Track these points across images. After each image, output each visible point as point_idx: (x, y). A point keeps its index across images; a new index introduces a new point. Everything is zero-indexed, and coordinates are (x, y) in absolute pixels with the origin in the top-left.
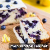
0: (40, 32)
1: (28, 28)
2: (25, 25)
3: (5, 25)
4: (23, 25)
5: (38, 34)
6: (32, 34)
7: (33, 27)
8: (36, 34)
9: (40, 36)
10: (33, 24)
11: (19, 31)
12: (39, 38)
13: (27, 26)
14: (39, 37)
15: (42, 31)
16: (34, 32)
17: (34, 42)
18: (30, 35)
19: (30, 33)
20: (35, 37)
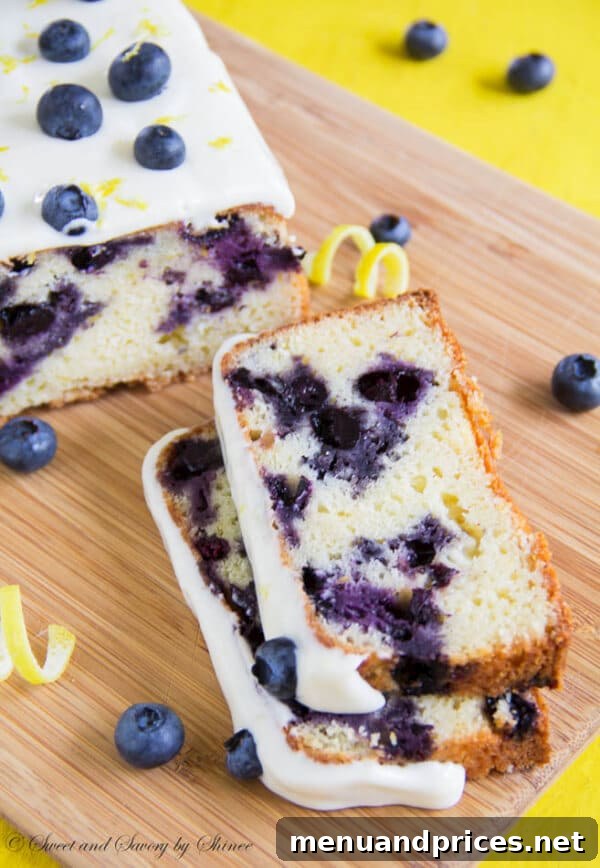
0: (446, 537)
1: (305, 484)
2: (268, 444)
3: (45, 407)
4: (255, 437)
5: (422, 580)
6: (348, 578)
7: (368, 470)
8: (393, 579)
9: (443, 600)
10: (373, 416)
11: (203, 510)
12: (426, 632)
13: (296, 452)
14: (434, 617)
15: (471, 519)
16: (368, 550)
17: (375, 687)
18: (327, 594)
19: (332, 557)
20: (379, 627)
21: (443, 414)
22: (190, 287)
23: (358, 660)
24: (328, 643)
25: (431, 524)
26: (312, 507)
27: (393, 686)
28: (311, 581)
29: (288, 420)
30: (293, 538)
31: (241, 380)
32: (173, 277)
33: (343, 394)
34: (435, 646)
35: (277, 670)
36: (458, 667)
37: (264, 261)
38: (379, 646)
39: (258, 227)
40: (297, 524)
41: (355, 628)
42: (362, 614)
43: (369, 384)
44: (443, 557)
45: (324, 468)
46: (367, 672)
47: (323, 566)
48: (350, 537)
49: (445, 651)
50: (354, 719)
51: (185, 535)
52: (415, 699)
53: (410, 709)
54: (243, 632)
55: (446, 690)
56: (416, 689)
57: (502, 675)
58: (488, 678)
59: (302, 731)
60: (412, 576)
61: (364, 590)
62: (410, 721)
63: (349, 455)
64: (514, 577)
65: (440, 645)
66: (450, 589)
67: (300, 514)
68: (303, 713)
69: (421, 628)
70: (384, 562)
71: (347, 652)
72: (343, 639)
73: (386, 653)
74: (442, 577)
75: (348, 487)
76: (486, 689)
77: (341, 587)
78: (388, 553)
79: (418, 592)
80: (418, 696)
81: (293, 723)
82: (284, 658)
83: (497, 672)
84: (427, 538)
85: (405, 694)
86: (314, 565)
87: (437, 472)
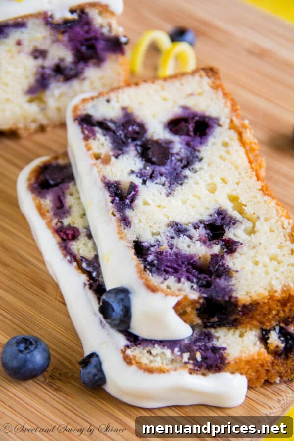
0: (233, 222)
2: (106, 161)
4: (97, 157)
5: (216, 249)
6: (165, 247)
7: (176, 179)
8: (197, 248)
9: (231, 262)
10: (178, 145)
11: (61, 208)
12: (222, 282)
13: (126, 167)
14: (226, 273)
15: (249, 210)
16: (179, 230)
17: (185, 321)
18: (151, 258)
19: (153, 234)
20: (188, 279)
21: (226, 145)
22: (50, 62)
23: (174, 301)
24: (153, 289)
25: (221, 213)
26: (138, 202)
27: (198, 321)
28: (140, 249)
29: (120, 147)
30: (126, 222)
31: (87, 122)
32: (39, 54)
33: (157, 131)
34: (227, 291)
35: (117, 309)
36: (244, 306)
37: (101, 45)
38: (190, 291)
39: (98, 20)
40: (129, 212)
41: (172, 280)
42: (176, 271)
43: (175, 125)
44: (230, 234)
45: (146, 178)
46: (180, 310)
47: (147, 239)
48: (166, 221)
49: (234, 295)
50: (171, 344)
51: (49, 225)
52: (212, 331)
53: (209, 337)
54: (91, 287)
55: (234, 324)
56: (213, 323)
57: (274, 312)
58: (264, 315)
59: (135, 352)
60: (210, 246)
61: (177, 255)
62: (210, 345)
63: (163, 169)
64: (280, 247)
65: (231, 291)
66: (236, 254)
67: (130, 206)
68: (135, 340)
69: (217, 280)
70: (190, 237)
71: (166, 295)
72: (164, 286)
73: (194, 296)
74: (231, 247)
75: (164, 190)
76: (262, 323)
77: (161, 253)
78: (192, 231)
79: (214, 256)
80: (215, 328)
81: (128, 347)
82: (122, 300)
83: (270, 310)
84: (219, 222)
85: (206, 327)
86: (141, 239)
87: (224, 181)
